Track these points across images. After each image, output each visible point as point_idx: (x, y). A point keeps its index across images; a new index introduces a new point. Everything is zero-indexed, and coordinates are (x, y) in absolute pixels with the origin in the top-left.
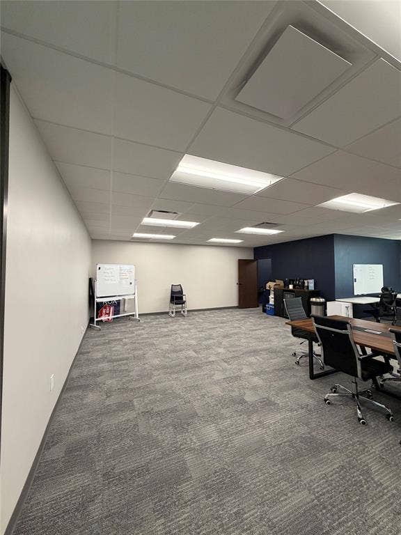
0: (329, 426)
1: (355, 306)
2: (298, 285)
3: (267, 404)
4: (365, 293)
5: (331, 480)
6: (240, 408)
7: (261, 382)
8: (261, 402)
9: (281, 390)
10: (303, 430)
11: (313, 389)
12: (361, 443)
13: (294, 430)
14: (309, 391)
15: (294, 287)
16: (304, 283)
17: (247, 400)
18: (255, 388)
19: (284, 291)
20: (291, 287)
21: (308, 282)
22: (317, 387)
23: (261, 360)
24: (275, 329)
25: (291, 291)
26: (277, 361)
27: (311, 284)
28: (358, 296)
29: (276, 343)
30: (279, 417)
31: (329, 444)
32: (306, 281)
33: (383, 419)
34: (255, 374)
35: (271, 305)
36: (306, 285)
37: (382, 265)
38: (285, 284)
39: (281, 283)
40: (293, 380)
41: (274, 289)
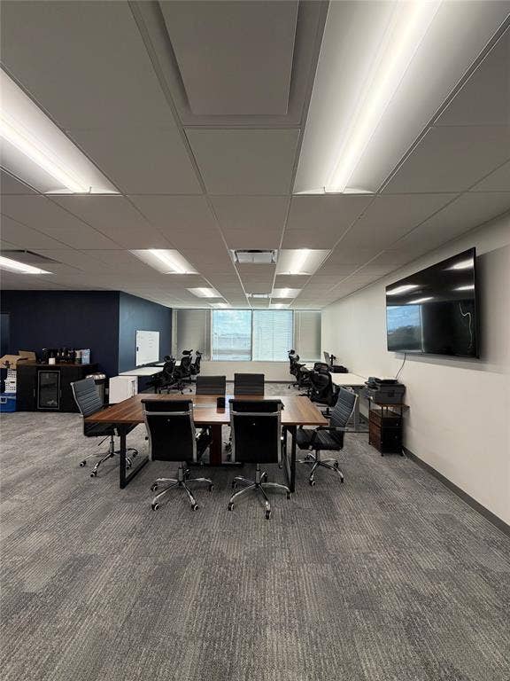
0: (170, 537)
1: (140, 378)
2: (65, 358)
3: (77, 568)
4: (145, 363)
5: (204, 600)
6: (25, 616)
7: (46, 538)
8: (64, 573)
9: (88, 529)
10: (146, 566)
11: (129, 501)
12: (204, 531)
13: (136, 575)
14: (127, 506)
15: (57, 362)
16: (75, 354)
17: (33, 590)
18: (39, 556)
19: (39, 368)
20: (52, 361)
21: (81, 354)
22: (132, 495)
23: (25, 498)
24: (29, 434)
25: (52, 367)
26: (57, 487)
27: (85, 356)
28: (139, 367)
29: (42, 457)
30: (106, 573)
31: (181, 558)
32: (78, 352)
33: (206, 493)
34: (27, 530)
35: (9, 394)
36: (78, 357)
37: (158, 333)
38: (38, 358)
39: (32, 356)
40: (100, 502)
41: (18, 366)
